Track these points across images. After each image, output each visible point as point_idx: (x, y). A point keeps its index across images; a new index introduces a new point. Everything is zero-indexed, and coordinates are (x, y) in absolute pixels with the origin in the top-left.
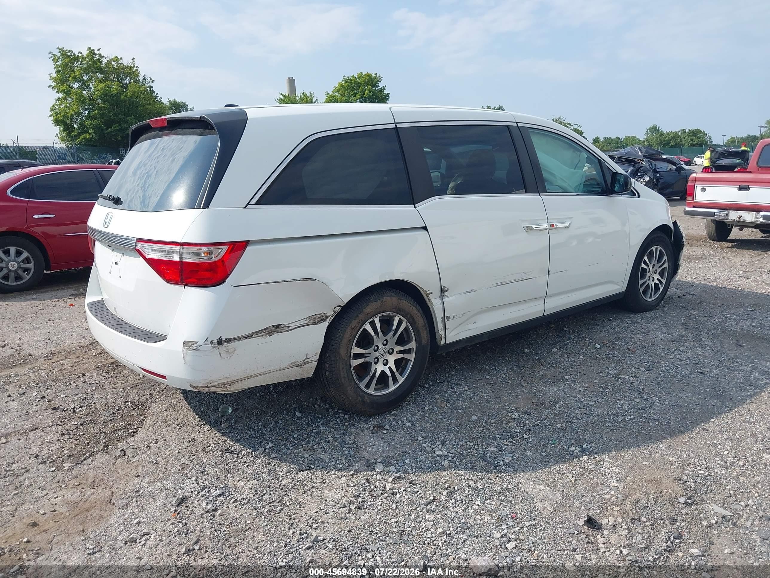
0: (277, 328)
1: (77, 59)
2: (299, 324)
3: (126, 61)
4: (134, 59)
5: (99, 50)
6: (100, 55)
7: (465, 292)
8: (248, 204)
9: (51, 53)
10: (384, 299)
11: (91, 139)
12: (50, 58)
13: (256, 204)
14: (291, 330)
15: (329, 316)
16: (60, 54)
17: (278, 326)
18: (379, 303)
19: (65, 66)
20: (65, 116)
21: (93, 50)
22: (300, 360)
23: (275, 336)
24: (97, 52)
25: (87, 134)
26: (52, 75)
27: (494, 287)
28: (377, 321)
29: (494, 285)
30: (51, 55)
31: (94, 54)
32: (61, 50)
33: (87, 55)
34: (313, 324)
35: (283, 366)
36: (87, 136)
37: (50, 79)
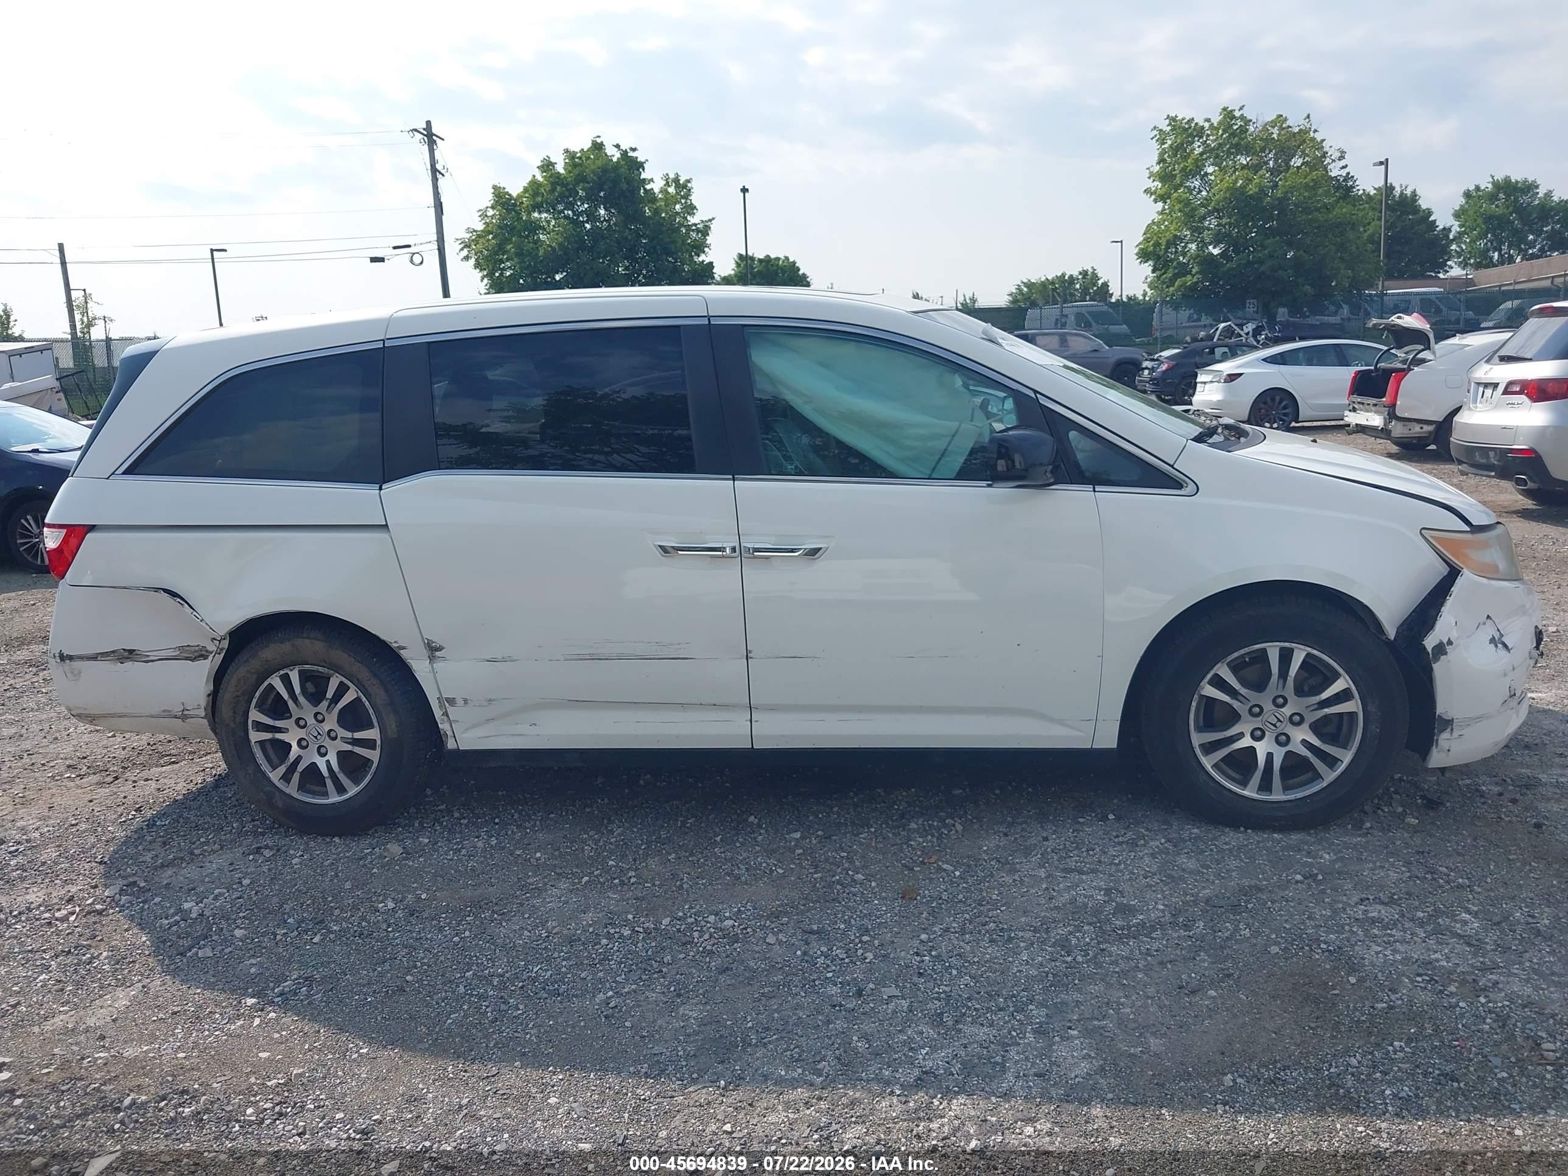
0: (129, 655)
1: (1200, 132)
2: (164, 654)
3: (1295, 122)
4: (1308, 116)
5: (1241, 109)
6: (1242, 117)
7: (488, 658)
8: (113, 474)
9: (1155, 128)
10: (299, 642)
11: (1193, 288)
12: (1152, 139)
13: (124, 473)
14: (153, 661)
15: (212, 653)
16: (1170, 128)
17: (131, 652)
18: (286, 647)
19: (1176, 149)
20: (1157, 244)
21: (1232, 111)
22: (177, 709)
23: (128, 665)
24: (1237, 114)
25: (1189, 277)
26: (1152, 169)
27: (566, 660)
28: (294, 676)
29: (569, 657)
30: (1155, 132)
31: (1234, 117)
32: (1172, 120)
33: (1220, 123)
34: (187, 659)
35: (154, 713)
36: (1189, 280)
37: (1149, 178)
